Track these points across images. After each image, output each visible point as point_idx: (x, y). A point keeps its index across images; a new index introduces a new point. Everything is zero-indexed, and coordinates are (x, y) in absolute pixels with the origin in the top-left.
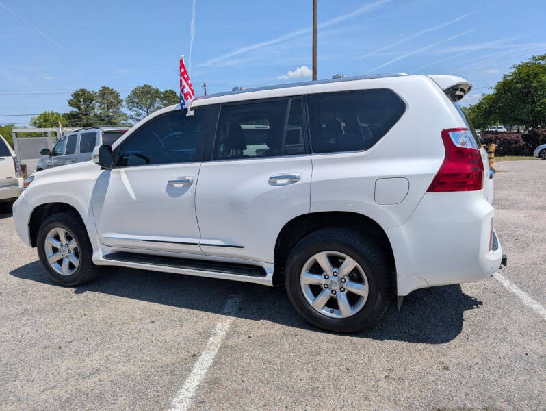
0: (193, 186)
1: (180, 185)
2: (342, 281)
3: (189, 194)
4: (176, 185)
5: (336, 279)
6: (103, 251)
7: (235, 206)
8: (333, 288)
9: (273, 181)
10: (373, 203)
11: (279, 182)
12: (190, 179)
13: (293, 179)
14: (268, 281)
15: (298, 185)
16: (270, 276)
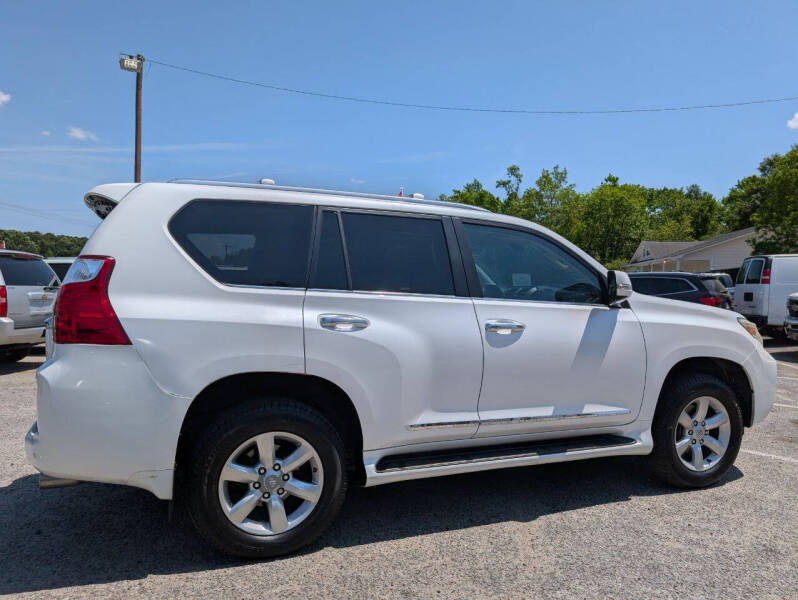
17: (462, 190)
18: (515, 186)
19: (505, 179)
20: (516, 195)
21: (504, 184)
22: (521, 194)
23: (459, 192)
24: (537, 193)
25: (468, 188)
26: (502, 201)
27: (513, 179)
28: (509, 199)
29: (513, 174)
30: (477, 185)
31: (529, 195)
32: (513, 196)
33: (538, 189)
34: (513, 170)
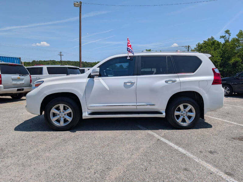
0: (135, 84)
1: (130, 84)
2: (187, 113)
3: (134, 87)
4: (128, 84)
5: (185, 112)
6: (87, 112)
8: (184, 115)
9: (166, 82)
10: (198, 88)
11: (169, 82)
12: (134, 82)
13: (174, 81)
14: (163, 116)
15: (176, 83)
16: (164, 114)
18: (228, 37)
19: (224, 35)
20: (228, 40)
21: (223, 37)
22: (230, 40)
23: (205, 41)
24: (237, 39)
25: (209, 40)
26: (222, 43)
27: (227, 35)
28: (225, 42)
29: (227, 33)
30: (213, 38)
31: (234, 40)
32: (227, 41)
33: (237, 38)
34: (227, 32)
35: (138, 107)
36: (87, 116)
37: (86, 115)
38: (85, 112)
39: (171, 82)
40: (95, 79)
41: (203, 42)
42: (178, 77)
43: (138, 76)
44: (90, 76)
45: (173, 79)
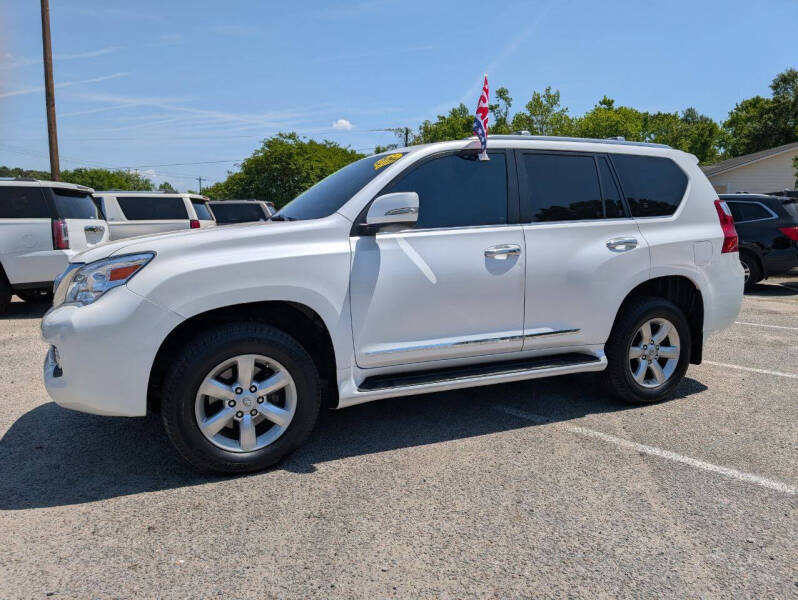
0: (521, 256)
1: (504, 257)
2: (657, 348)
3: (517, 268)
4: (498, 257)
5: (653, 347)
6: (355, 379)
7: (575, 281)
8: (651, 357)
9: (611, 247)
10: (693, 265)
11: (618, 248)
12: (517, 247)
13: (631, 244)
14: (601, 365)
15: (638, 250)
16: (604, 360)
17: (447, 115)
18: (504, 111)
19: (494, 103)
20: (505, 120)
21: (491, 108)
23: (444, 118)
24: (527, 118)
25: (454, 113)
27: (502, 103)
29: (501, 97)
30: (464, 110)
31: (520, 120)
32: (502, 122)
33: (528, 114)
34: (502, 94)
35: (529, 342)
36: (356, 397)
37: (350, 392)
38: (347, 379)
39: (622, 247)
40: (382, 240)
41: (437, 120)
42: (638, 228)
43: (526, 227)
44: (363, 229)
45: (628, 237)
